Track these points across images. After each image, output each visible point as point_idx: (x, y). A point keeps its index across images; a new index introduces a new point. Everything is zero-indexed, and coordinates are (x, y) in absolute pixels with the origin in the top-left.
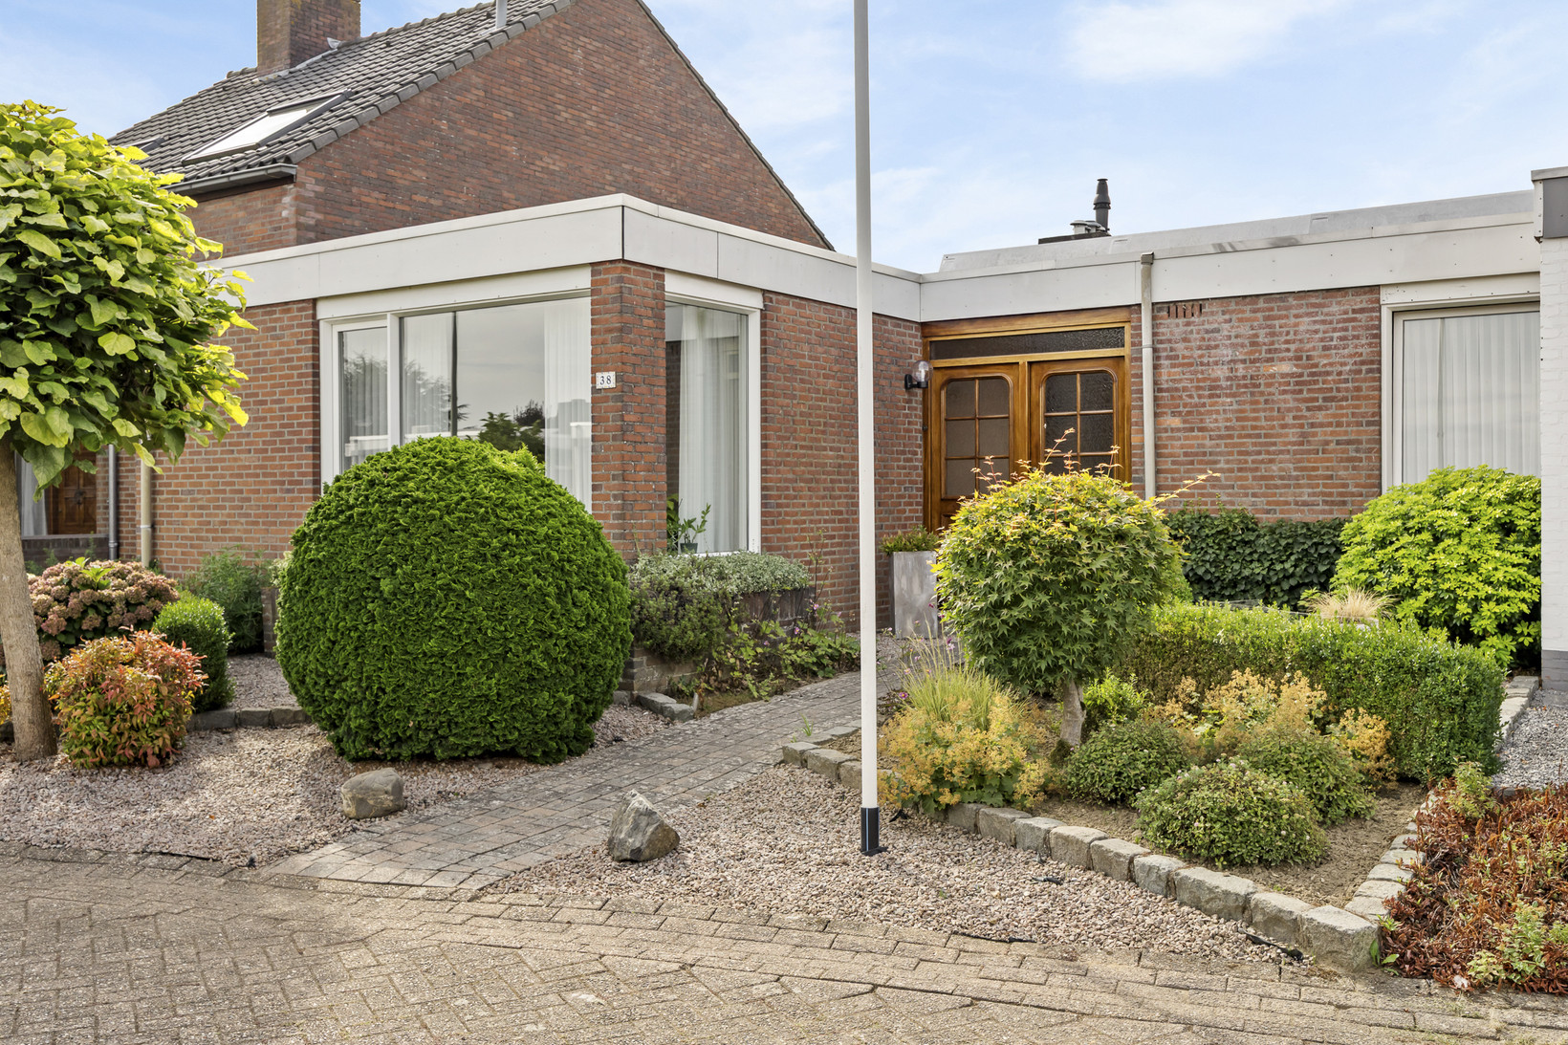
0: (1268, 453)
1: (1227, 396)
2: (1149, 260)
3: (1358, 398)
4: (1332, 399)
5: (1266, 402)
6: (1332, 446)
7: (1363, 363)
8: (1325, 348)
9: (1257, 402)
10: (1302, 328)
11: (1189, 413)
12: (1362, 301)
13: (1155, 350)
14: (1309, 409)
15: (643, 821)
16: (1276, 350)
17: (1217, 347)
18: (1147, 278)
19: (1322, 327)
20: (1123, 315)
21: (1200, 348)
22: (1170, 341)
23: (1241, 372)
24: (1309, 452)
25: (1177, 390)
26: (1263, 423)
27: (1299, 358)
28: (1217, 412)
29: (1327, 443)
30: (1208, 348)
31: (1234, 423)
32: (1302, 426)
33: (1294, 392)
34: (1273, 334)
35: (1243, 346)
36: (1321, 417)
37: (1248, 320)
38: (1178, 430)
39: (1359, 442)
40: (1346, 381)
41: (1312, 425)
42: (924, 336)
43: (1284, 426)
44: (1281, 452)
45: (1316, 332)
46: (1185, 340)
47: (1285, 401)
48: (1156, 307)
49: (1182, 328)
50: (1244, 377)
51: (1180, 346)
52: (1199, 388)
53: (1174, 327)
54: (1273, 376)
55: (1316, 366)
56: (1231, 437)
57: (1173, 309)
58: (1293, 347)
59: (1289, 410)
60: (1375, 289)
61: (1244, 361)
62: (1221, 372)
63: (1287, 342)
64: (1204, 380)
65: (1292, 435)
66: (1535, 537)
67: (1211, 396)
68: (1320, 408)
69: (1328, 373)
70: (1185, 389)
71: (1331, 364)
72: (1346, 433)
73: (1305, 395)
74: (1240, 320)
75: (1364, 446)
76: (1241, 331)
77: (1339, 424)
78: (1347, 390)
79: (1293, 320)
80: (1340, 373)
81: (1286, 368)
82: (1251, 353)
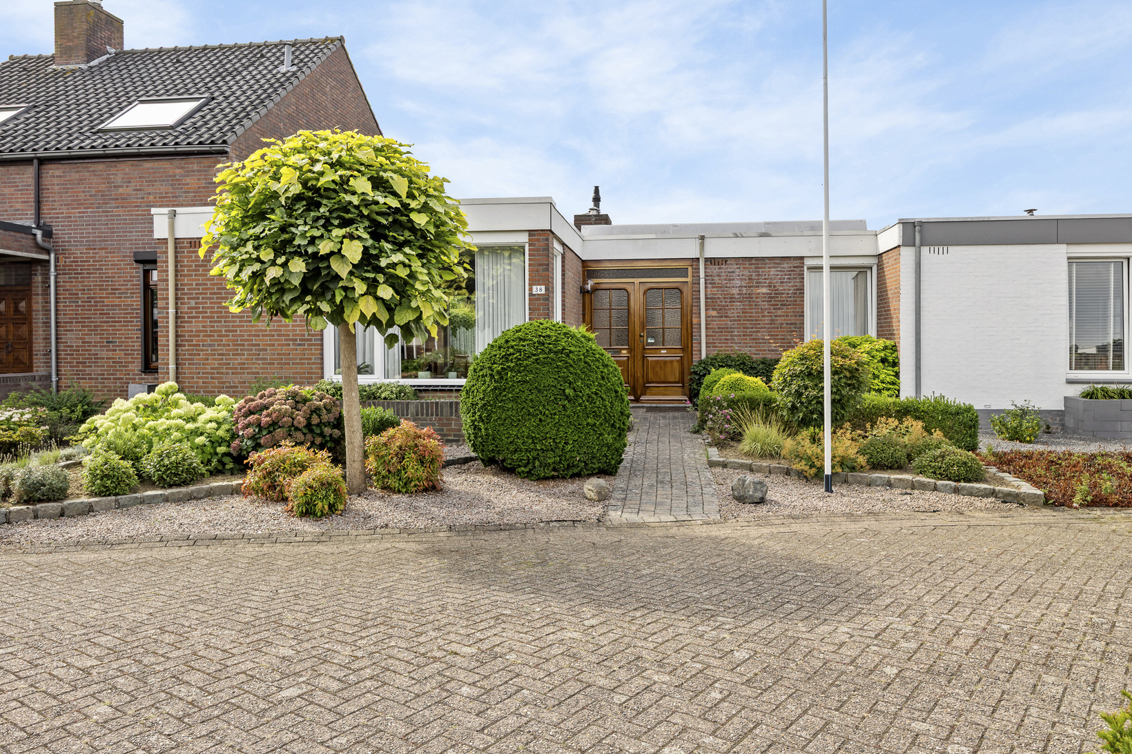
0: (756, 328)
1: (738, 302)
2: (702, 238)
3: (795, 305)
4: (785, 305)
5: (756, 305)
6: (784, 325)
7: (797, 290)
8: (781, 283)
9: (751, 305)
10: (771, 273)
11: (720, 309)
12: (797, 263)
13: (706, 280)
14: (774, 309)
15: (758, 487)
16: (760, 283)
17: (733, 279)
18: (702, 245)
19: (780, 273)
20: (688, 263)
21: (725, 280)
22: (711, 276)
23: (744, 292)
24: (774, 328)
25: (715, 298)
26: (754, 315)
27: (770, 286)
28: (734, 309)
29: (782, 324)
30: (729, 280)
31: (741, 314)
32: (771, 316)
33: (768, 301)
34: (759, 275)
35: (745, 279)
36: (779, 313)
37: (748, 268)
38: (715, 317)
39: (796, 324)
40: (790, 297)
41: (776, 316)
42: (583, 267)
43: (763, 316)
44: (762, 328)
45: (778, 275)
46: (718, 276)
47: (764, 305)
48: (707, 260)
49: (717, 270)
50: (746, 294)
51: (716, 278)
52: (725, 298)
53: (714, 270)
54: (759, 294)
55: (777, 290)
56: (740, 320)
57: (713, 261)
58: (767, 281)
59: (766, 309)
60: (802, 258)
61: (746, 287)
62: (735, 291)
63: (765, 279)
64: (728, 294)
65: (767, 320)
66: (895, 364)
67: (730, 302)
68: (779, 309)
69: (783, 294)
70: (718, 298)
71: (784, 290)
72: (790, 320)
73: (773, 303)
74: (744, 268)
75: (798, 326)
76: (744, 273)
77: (787, 316)
78: (791, 301)
79: (767, 269)
80: (788, 294)
81: (764, 290)
82: (749, 283)
